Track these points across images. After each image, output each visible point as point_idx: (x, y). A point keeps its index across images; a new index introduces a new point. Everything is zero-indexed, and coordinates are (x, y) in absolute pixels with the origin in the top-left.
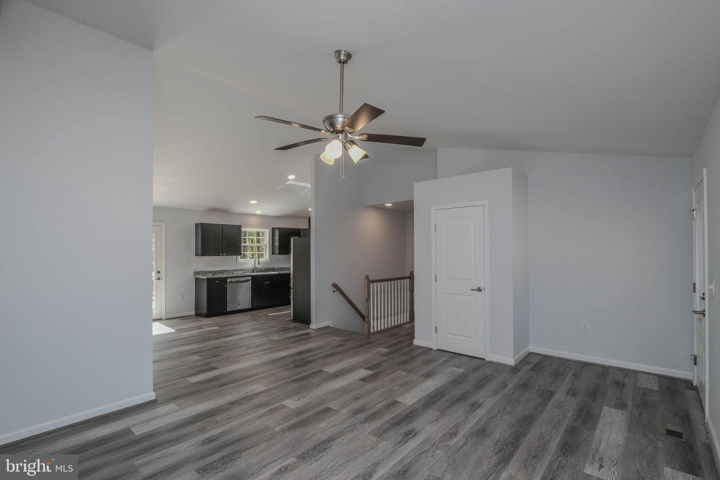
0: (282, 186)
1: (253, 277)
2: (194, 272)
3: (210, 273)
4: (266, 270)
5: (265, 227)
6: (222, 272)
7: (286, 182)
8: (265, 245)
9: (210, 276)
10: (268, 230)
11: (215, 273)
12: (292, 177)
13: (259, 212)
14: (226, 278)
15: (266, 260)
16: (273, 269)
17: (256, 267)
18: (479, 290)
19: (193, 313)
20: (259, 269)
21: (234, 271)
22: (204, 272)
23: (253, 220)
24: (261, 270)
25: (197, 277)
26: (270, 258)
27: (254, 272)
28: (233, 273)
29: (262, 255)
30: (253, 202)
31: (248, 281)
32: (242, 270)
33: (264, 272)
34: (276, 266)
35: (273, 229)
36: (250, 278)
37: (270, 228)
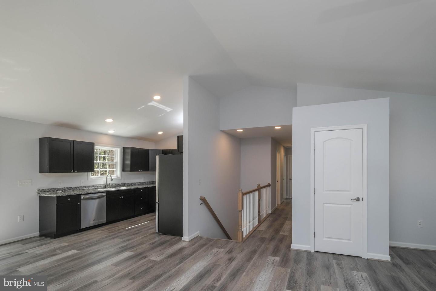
0: (144, 106)
1: (108, 193)
2: (38, 190)
3: (58, 190)
4: (117, 186)
5: (117, 146)
6: (71, 189)
7: (148, 103)
8: (116, 163)
9: (59, 194)
10: (119, 149)
11: (64, 190)
12: (157, 97)
13: (111, 132)
14: (79, 196)
15: (117, 176)
16: (124, 185)
17: (108, 183)
18: (358, 200)
19: (38, 233)
20: (110, 185)
21: (86, 187)
22: (50, 189)
23: (105, 139)
24: (113, 186)
25: (43, 195)
26: (121, 175)
27: (106, 188)
28: (84, 189)
29: (112, 173)
30: (109, 120)
31: (102, 197)
32: (93, 186)
33: (115, 187)
34: (127, 181)
35: (124, 149)
36: (104, 194)
37: (121, 148)
